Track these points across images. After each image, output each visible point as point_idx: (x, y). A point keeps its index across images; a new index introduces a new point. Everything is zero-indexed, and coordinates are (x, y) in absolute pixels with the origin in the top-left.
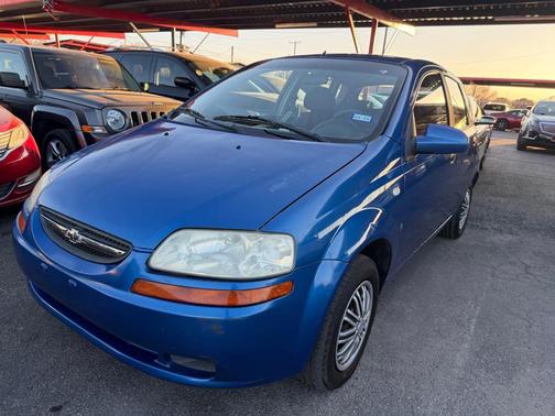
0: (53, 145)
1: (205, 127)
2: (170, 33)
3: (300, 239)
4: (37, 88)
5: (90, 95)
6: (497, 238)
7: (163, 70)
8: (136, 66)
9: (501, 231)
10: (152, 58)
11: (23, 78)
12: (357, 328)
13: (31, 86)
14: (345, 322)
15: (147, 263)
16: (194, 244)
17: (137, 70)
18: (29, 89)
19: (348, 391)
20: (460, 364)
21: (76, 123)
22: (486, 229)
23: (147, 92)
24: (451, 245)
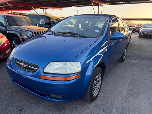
0: (13, 42)
1: (55, 35)
2: (43, 9)
3: (82, 63)
4: (8, 26)
5: (23, 28)
6: (134, 62)
7: (42, 20)
8: (34, 19)
9: (135, 60)
10: (39, 16)
11: (4, 24)
12: (98, 85)
13: (6, 26)
14: (95, 84)
15: (43, 71)
16: (55, 65)
17: (35, 20)
18: (5, 27)
19: (96, 102)
20: (124, 94)
21: (19, 35)
22: (131, 59)
23: (38, 26)
24: (121, 64)
